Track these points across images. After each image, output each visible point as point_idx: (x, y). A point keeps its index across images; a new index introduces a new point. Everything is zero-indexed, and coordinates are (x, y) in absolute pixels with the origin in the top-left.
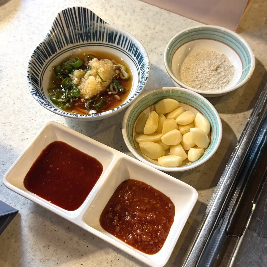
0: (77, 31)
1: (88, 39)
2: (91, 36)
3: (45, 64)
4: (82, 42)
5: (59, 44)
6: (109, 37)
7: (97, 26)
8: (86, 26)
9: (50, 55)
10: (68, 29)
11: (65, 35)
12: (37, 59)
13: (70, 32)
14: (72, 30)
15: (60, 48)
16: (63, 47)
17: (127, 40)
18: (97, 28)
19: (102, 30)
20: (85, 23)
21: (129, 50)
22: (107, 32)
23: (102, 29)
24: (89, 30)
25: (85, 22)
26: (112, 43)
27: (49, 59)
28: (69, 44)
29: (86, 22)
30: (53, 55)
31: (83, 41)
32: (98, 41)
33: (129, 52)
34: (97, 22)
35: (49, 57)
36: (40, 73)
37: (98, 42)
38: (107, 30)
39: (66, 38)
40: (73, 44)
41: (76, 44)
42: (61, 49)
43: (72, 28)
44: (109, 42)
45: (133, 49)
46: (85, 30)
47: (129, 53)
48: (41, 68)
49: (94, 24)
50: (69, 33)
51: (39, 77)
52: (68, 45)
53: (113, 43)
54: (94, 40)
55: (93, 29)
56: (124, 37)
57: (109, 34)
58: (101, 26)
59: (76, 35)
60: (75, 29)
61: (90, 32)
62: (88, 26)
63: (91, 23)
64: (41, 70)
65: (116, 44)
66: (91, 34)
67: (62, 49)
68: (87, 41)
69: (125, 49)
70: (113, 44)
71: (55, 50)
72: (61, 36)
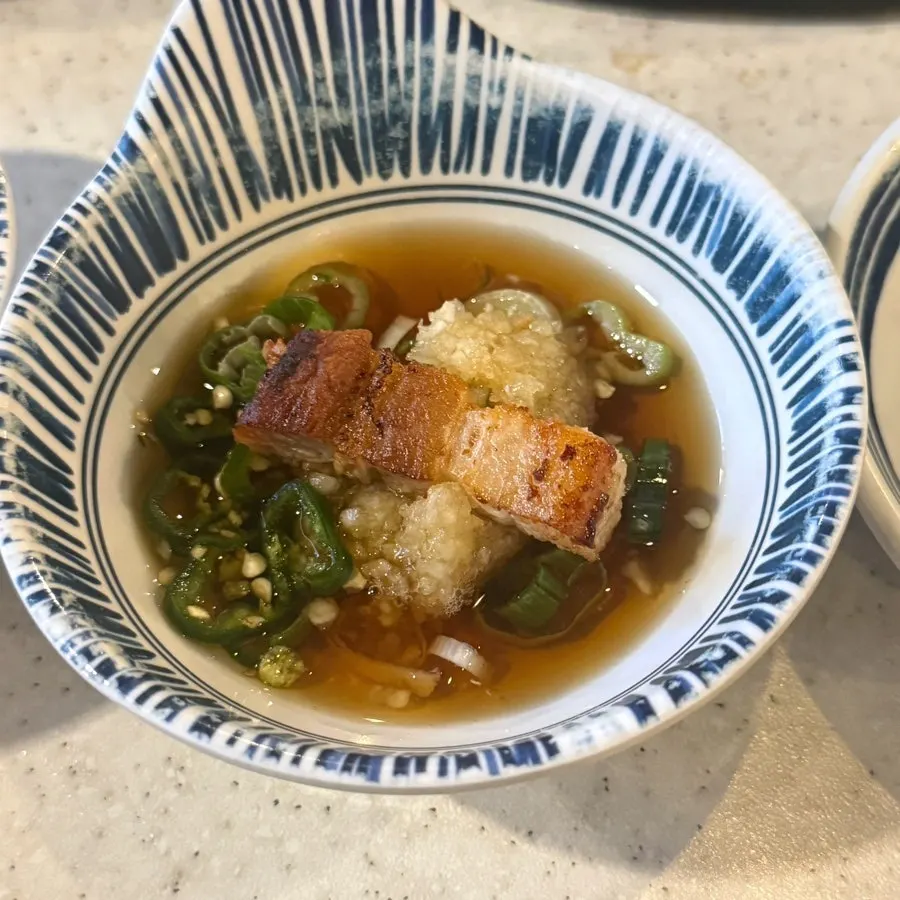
0: (318, 116)
1: (391, 162)
2: (407, 141)
3: (110, 344)
4: (347, 184)
5: (198, 205)
6: (528, 144)
7: (450, 71)
8: (374, 74)
9: (141, 282)
10: (261, 104)
11: (237, 140)
12: (54, 318)
13: (272, 124)
14: (283, 104)
15: (205, 233)
16: (224, 225)
17: (656, 158)
18: (447, 87)
19: (485, 99)
20: (367, 56)
21: (671, 228)
22: (519, 109)
23: (484, 91)
24: (395, 102)
25: (373, 50)
26: (549, 181)
27: (138, 306)
28: (266, 197)
29: (378, 50)
30: (162, 282)
31: (357, 177)
32: (457, 168)
33: (674, 237)
34: (452, 46)
35: (140, 294)
36: (82, 411)
37: (453, 178)
38: (520, 98)
39: (244, 159)
40: (291, 197)
41: (313, 196)
42: (211, 236)
43: (281, 95)
44: (529, 174)
45: (708, 222)
46: (371, 107)
47: (671, 242)
48: (86, 376)
49: (428, 62)
50: (267, 125)
51: (71, 447)
52: (256, 206)
53: (556, 180)
54: (426, 167)
55: (426, 93)
56: (636, 144)
57: (532, 121)
58: (473, 72)
59: (309, 137)
60: (303, 99)
61: (399, 117)
62: (393, 73)
63: (409, 54)
64: (88, 390)
65: (574, 190)
66: (407, 127)
67: (222, 237)
68: (384, 172)
69: (642, 221)
70: (555, 189)
71: (174, 250)
72: (216, 152)
